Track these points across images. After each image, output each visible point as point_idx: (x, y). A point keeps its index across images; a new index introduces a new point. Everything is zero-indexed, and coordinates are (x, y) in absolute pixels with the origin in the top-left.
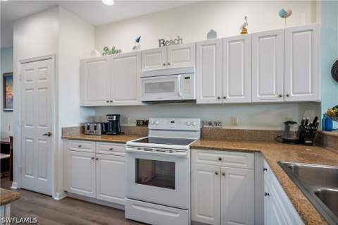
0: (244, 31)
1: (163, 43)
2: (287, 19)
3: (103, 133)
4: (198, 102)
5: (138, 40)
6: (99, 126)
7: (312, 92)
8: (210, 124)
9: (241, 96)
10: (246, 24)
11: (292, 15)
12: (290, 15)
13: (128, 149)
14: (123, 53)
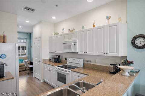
0: (94, 26)
1: (70, 31)
2: (109, 20)
3: (54, 62)
4: (79, 53)
5: (63, 30)
6: (53, 59)
7: (117, 53)
8: (87, 61)
9: (91, 52)
10: (94, 23)
11: (111, 18)
12: (110, 18)
13: (55, 69)
14: (59, 34)
